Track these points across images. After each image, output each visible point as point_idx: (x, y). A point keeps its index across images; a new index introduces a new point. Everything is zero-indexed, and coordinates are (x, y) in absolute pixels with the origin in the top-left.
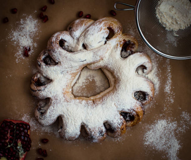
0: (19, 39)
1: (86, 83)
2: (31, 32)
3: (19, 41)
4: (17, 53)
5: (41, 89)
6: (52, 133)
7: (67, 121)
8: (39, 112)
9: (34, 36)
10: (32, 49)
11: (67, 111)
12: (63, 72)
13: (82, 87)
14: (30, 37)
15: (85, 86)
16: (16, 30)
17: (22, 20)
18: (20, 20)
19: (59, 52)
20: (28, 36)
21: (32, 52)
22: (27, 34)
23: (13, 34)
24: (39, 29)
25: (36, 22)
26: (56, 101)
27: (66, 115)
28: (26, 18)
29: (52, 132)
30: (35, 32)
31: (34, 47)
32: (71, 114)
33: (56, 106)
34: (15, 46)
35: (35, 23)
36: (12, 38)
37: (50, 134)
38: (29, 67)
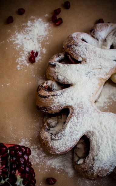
0: (23, 42)
1: (109, 102)
2: (40, 36)
3: (23, 45)
4: (20, 59)
5: (57, 94)
6: (61, 169)
7: (100, 141)
8: (49, 132)
9: (44, 40)
10: (40, 56)
11: (99, 124)
12: (89, 73)
13: (103, 107)
14: (39, 41)
15: (108, 106)
16: (21, 32)
17: (29, 22)
18: (27, 22)
19: (85, 45)
20: (35, 40)
21: (40, 59)
22: (34, 38)
23: (17, 36)
24: (50, 33)
25: (47, 26)
26: (80, 110)
27: (99, 132)
28: (35, 21)
29: (62, 167)
30: (45, 36)
31: (42, 53)
32: (107, 130)
33: (81, 116)
34: (18, 50)
35: (45, 26)
36: (15, 41)
37: (58, 170)
38: (34, 76)
